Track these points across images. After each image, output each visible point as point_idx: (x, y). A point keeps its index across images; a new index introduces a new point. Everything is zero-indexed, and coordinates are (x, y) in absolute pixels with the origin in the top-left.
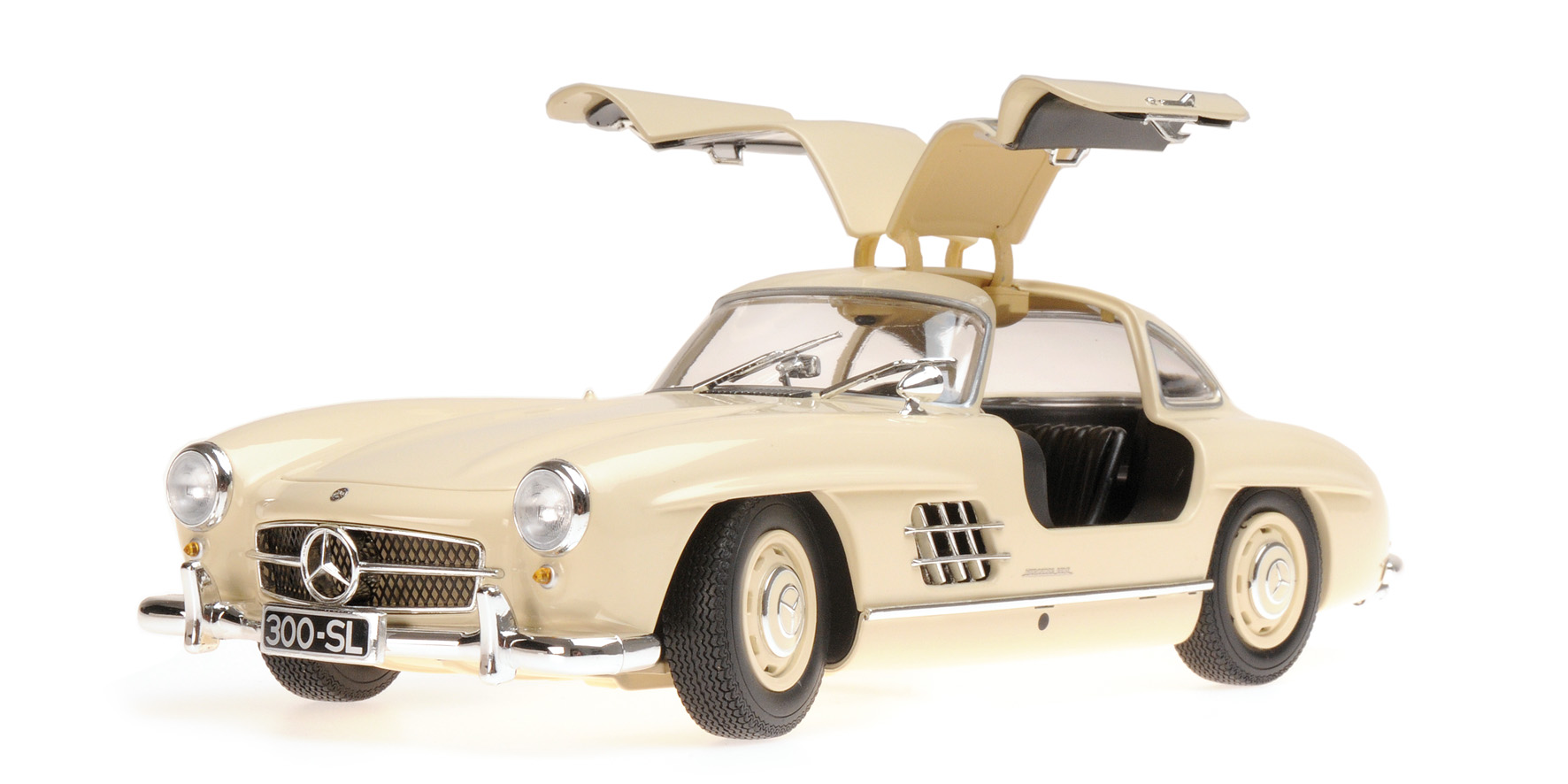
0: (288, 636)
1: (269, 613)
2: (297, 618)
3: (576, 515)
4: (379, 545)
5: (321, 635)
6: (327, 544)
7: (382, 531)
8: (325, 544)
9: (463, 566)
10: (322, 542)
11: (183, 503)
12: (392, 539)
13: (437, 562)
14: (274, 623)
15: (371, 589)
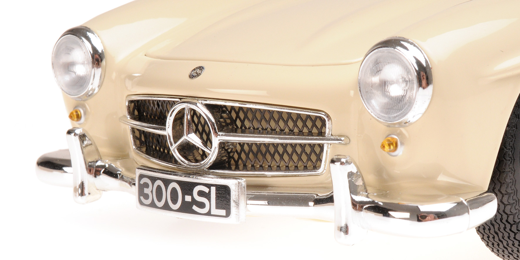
0: (159, 199)
1: (141, 176)
2: (167, 182)
3: (421, 89)
4: (234, 115)
5: (188, 198)
6: (189, 117)
7: (237, 105)
8: (187, 117)
9: (310, 134)
10: (183, 116)
11: (67, 78)
12: (245, 111)
13: (287, 130)
14: (146, 185)
15: (229, 153)
